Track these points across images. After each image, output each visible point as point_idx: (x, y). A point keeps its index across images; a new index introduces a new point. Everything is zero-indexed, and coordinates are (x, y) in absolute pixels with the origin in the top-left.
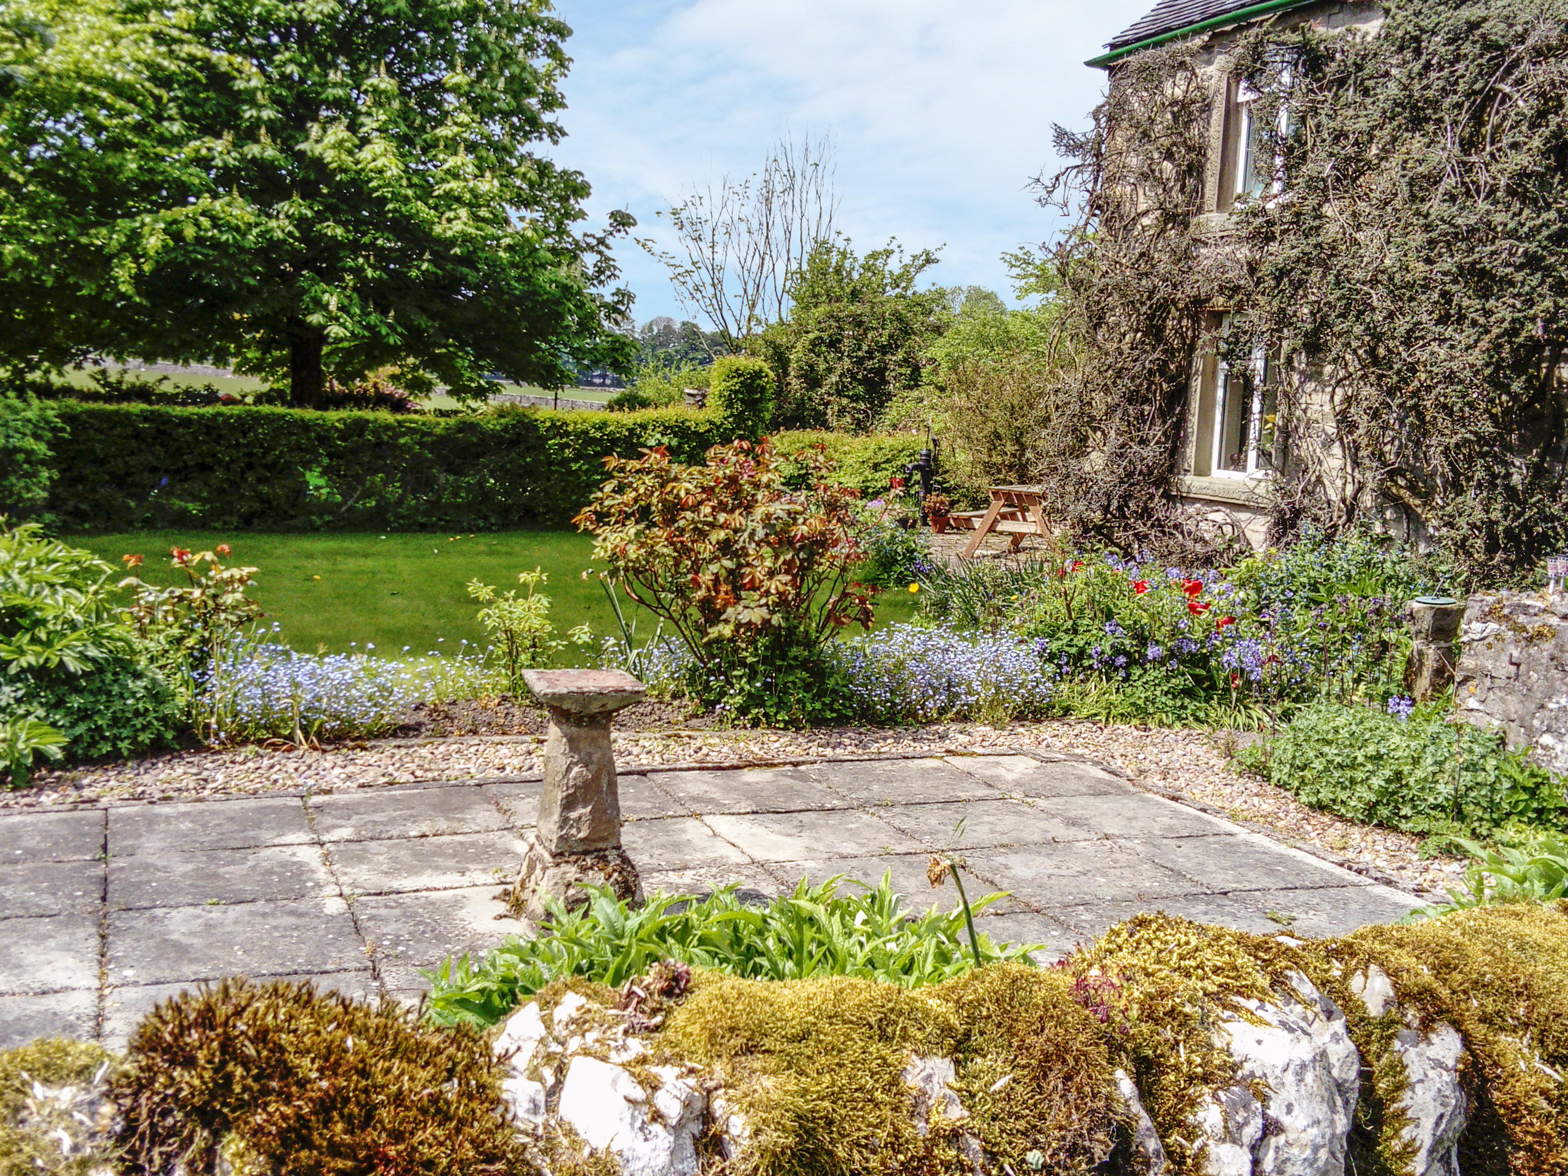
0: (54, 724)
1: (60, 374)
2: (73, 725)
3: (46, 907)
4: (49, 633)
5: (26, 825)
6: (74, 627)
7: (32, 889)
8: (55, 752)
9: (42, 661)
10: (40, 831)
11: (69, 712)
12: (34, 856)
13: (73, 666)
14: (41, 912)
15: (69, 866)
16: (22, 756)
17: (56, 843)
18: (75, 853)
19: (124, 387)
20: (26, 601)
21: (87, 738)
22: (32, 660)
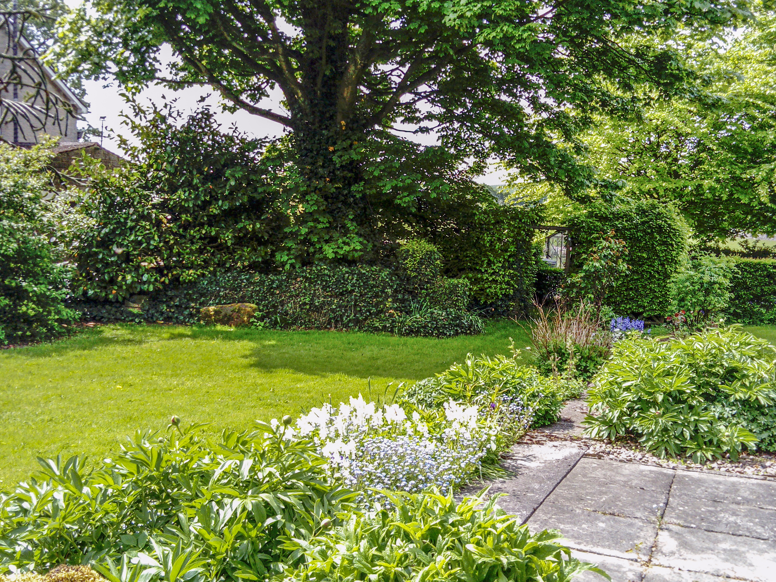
0: (751, 431)
1: (723, 242)
2: (761, 432)
3: (760, 534)
4: (750, 383)
5: (740, 484)
6: (762, 381)
7: (751, 521)
8: (752, 446)
9: (747, 397)
10: (749, 489)
11: (759, 425)
12: (748, 502)
13: (763, 401)
14: (758, 536)
15: (767, 512)
16: (736, 445)
17: (758, 497)
18: (769, 505)
19: (756, 249)
20: (739, 365)
21: (767, 441)
22: (742, 396)
